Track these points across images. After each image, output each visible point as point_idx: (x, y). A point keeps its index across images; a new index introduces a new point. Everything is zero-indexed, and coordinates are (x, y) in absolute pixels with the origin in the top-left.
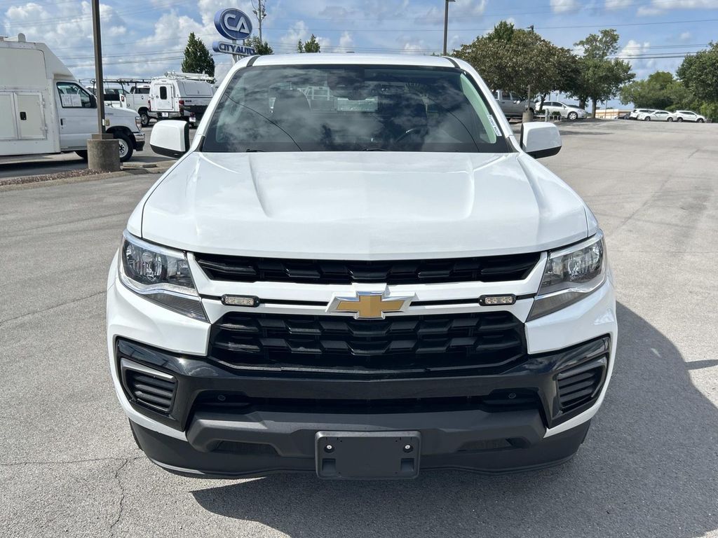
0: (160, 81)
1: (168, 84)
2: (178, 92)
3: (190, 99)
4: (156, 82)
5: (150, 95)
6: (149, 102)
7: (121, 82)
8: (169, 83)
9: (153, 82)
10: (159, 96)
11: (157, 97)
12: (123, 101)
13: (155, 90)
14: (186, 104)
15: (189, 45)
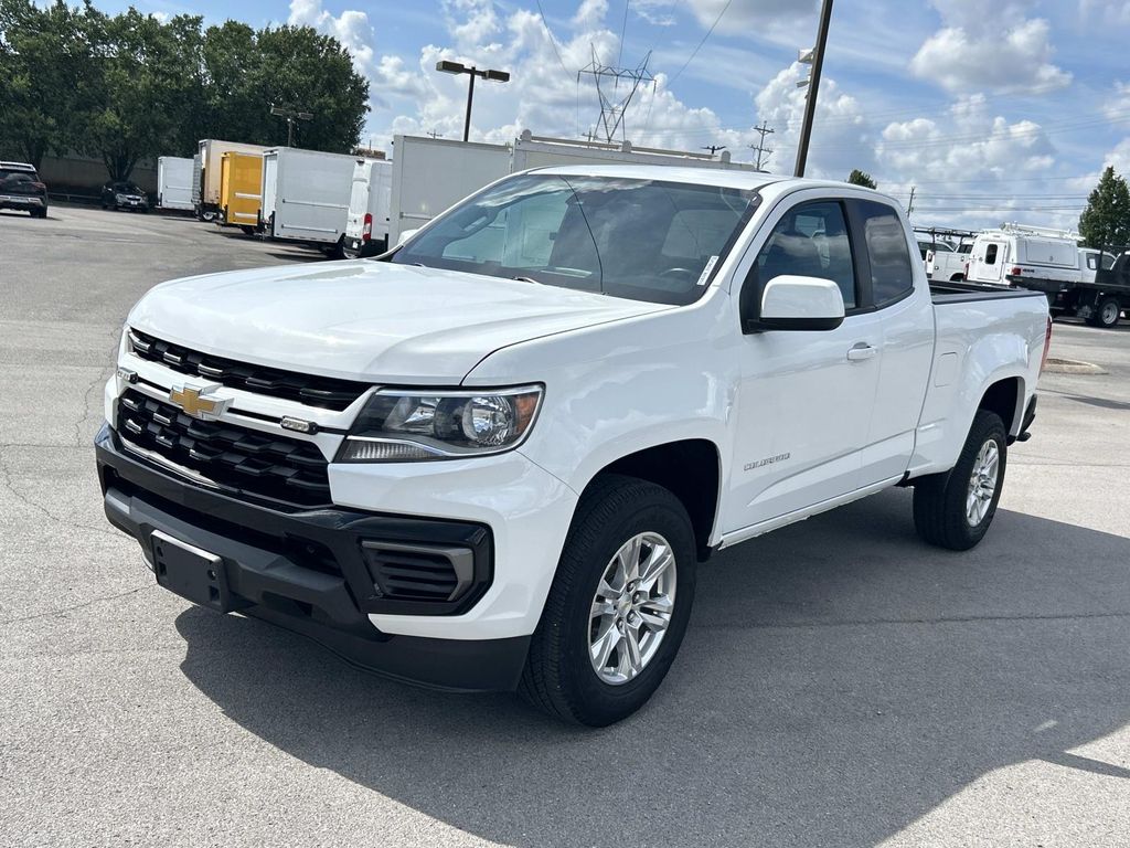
0: (990, 236)
1: (1001, 241)
2: (1014, 255)
3: (1032, 268)
4: (985, 236)
5: (971, 255)
6: (967, 266)
7: (933, 233)
8: (1004, 239)
9: (981, 236)
10: (984, 258)
11: (981, 259)
12: (930, 260)
13: (980, 249)
14: (1023, 274)
15: (1100, 187)
